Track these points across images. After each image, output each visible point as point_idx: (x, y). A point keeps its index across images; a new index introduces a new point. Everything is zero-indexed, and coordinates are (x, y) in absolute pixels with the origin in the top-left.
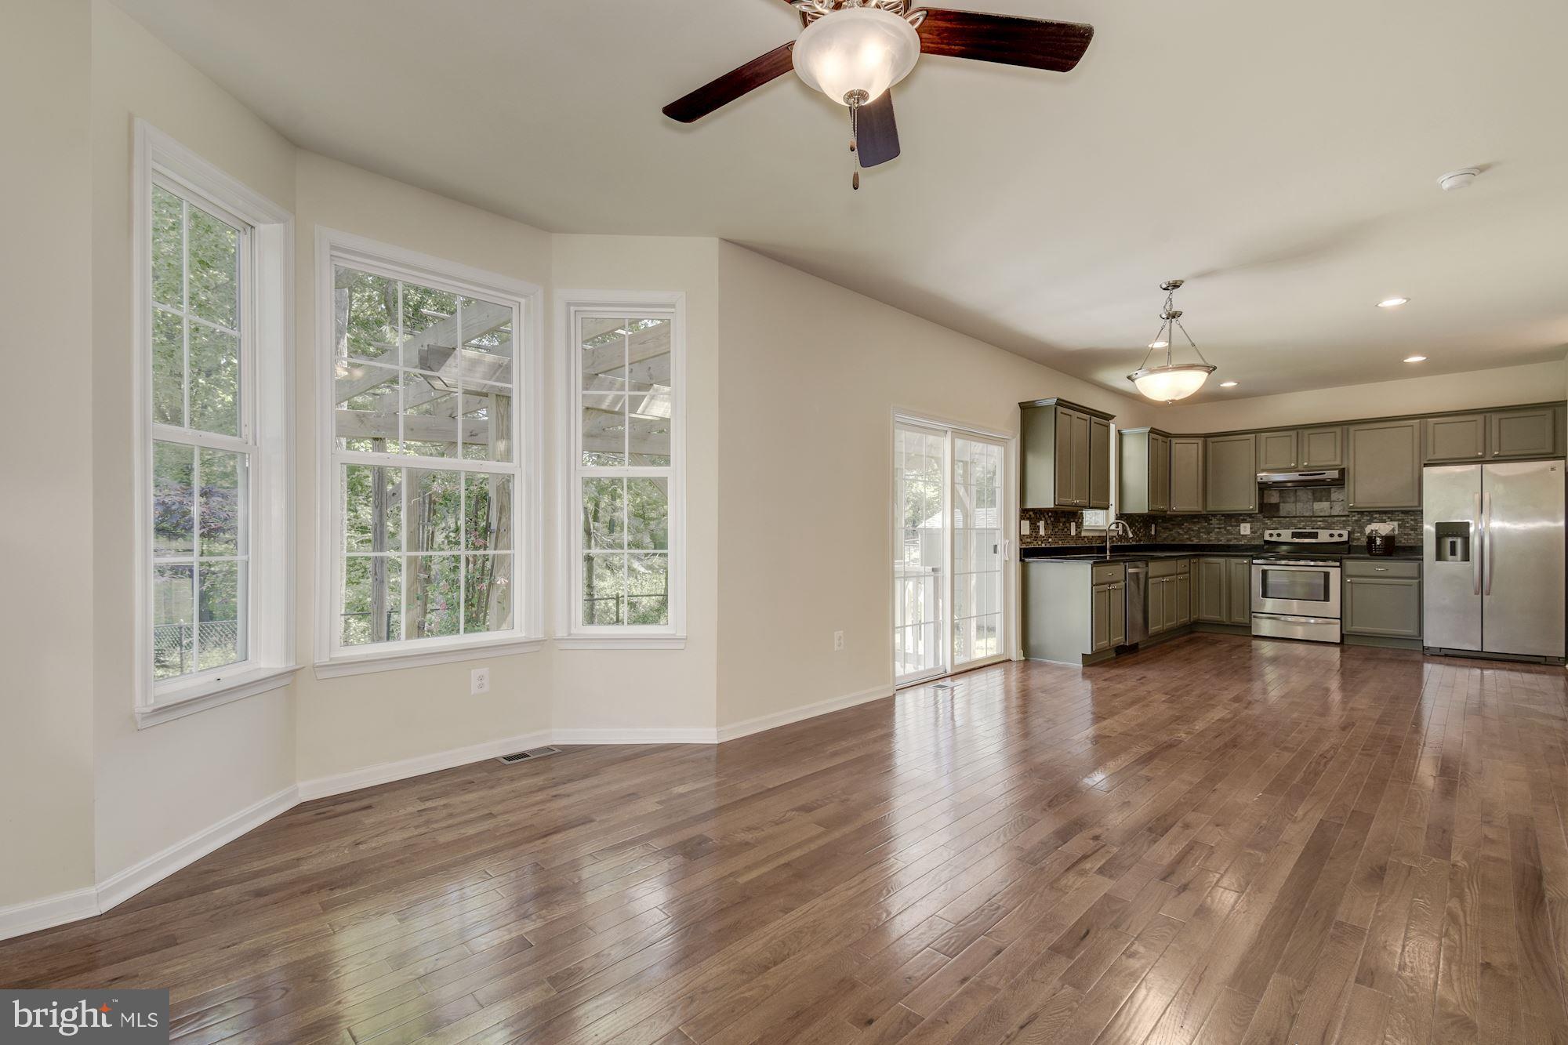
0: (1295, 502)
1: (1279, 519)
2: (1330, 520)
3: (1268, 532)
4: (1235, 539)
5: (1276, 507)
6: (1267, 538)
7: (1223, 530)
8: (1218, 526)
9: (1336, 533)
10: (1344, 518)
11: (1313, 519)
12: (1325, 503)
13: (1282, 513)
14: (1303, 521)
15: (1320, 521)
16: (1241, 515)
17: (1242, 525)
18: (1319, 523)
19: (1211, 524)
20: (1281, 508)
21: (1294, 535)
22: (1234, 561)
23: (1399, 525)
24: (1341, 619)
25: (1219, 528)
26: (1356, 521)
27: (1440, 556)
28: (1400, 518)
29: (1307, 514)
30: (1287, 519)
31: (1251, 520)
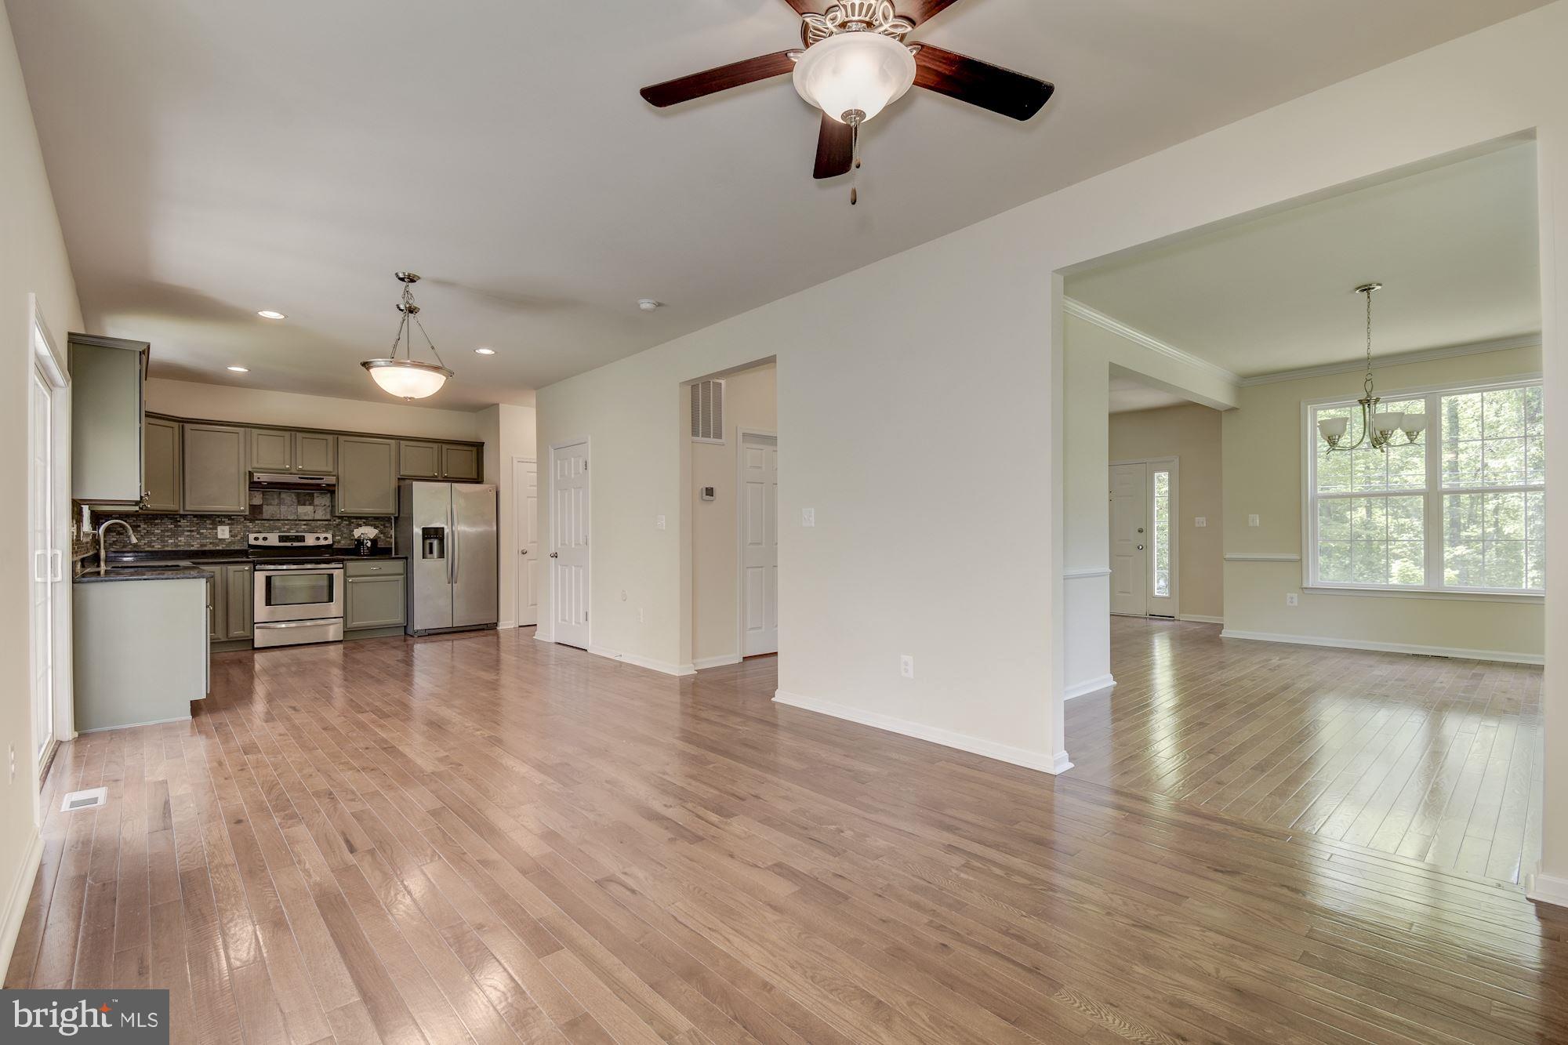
0: (279, 504)
1: (263, 522)
2: (313, 523)
3: (251, 536)
4: (211, 543)
5: (258, 508)
6: (252, 542)
7: (195, 533)
8: (189, 528)
9: (322, 536)
10: (327, 522)
11: (298, 522)
12: (309, 507)
13: (265, 516)
14: (286, 525)
15: (305, 525)
16: (219, 516)
17: (219, 528)
18: (305, 527)
19: (180, 526)
20: (264, 510)
21: (281, 539)
22: (232, 568)
24: (344, 617)
25: (191, 531)
27: (425, 555)
29: (292, 518)
30: (272, 522)
31: (229, 522)
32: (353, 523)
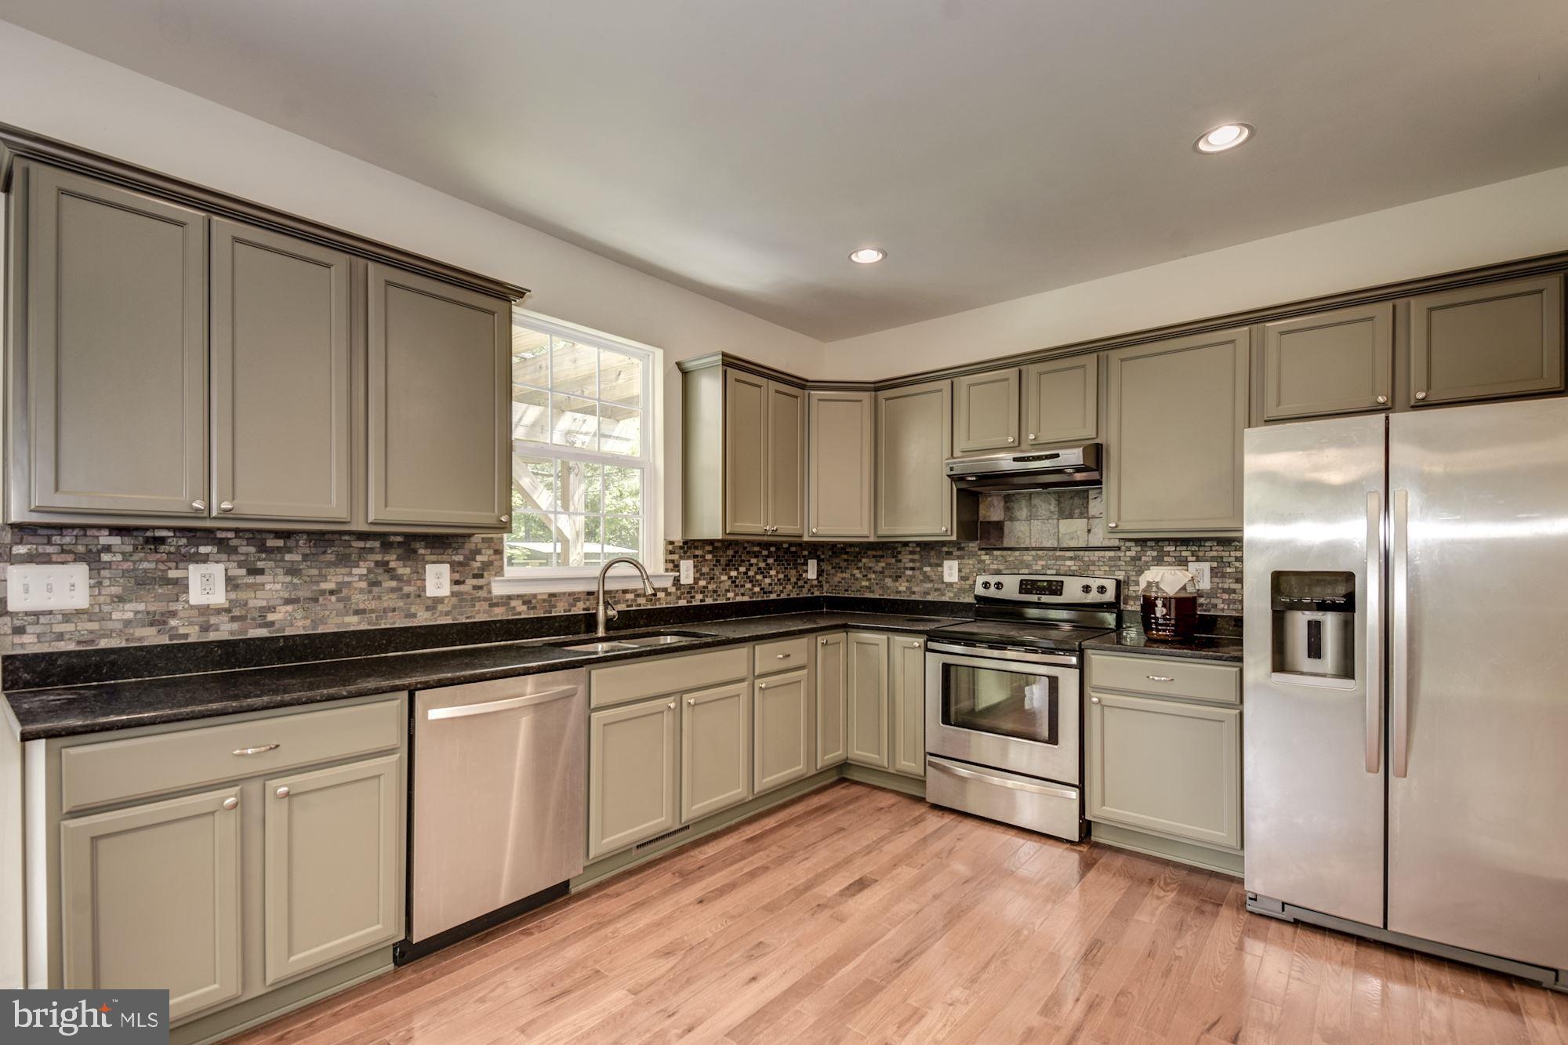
0: (1029, 519)
1: (1005, 553)
2: (1087, 556)
3: (980, 580)
4: (936, 590)
5: (999, 526)
6: (980, 590)
7: (917, 573)
8: (911, 565)
9: (1095, 584)
10: (1112, 554)
11: (1059, 553)
12: (1079, 521)
13: (1008, 541)
14: (1040, 558)
15: (1071, 558)
16: (938, 544)
17: (947, 563)
18: (1069, 563)
19: (900, 561)
20: (1006, 530)
21: (1024, 587)
22: (900, 640)
23: (1212, 569)
24: (1081, 787)
26: (1133, 559)
27: (1281, 663)
28: (1214, 554)
29: (1048, 544)
30: (1017, 553)
31: (959, 553)
32: (1168, 554)
